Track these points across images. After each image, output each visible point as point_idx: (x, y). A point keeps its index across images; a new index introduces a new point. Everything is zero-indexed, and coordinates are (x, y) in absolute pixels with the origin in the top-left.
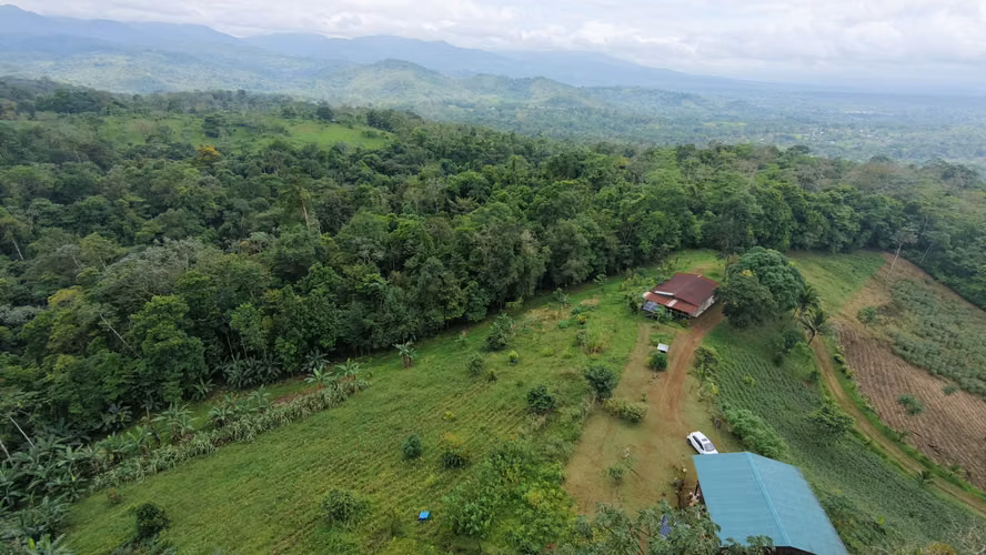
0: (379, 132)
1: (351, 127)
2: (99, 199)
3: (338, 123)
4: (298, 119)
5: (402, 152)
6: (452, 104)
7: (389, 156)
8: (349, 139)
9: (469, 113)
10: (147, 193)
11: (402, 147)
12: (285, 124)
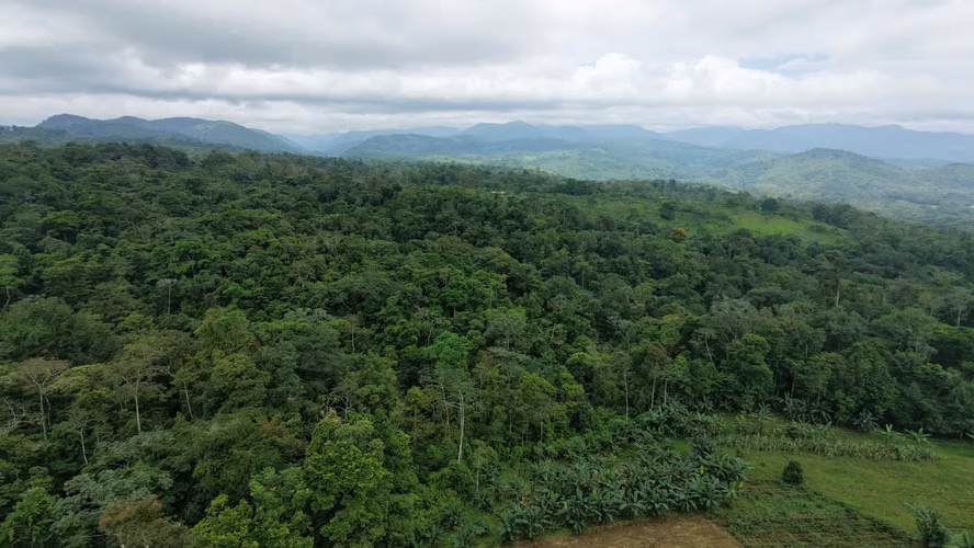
0: (829, 227)
1: (796, 220)
2: (626, 258)
3: (782, 215)
4: (739, 208)
5: (873, 251)
6: (901, 199)
7: (855, 254)
8: (801, 232)
9: (932, 211)
10: (653, 259)
11: (873, 247)
12: (727, 212)
